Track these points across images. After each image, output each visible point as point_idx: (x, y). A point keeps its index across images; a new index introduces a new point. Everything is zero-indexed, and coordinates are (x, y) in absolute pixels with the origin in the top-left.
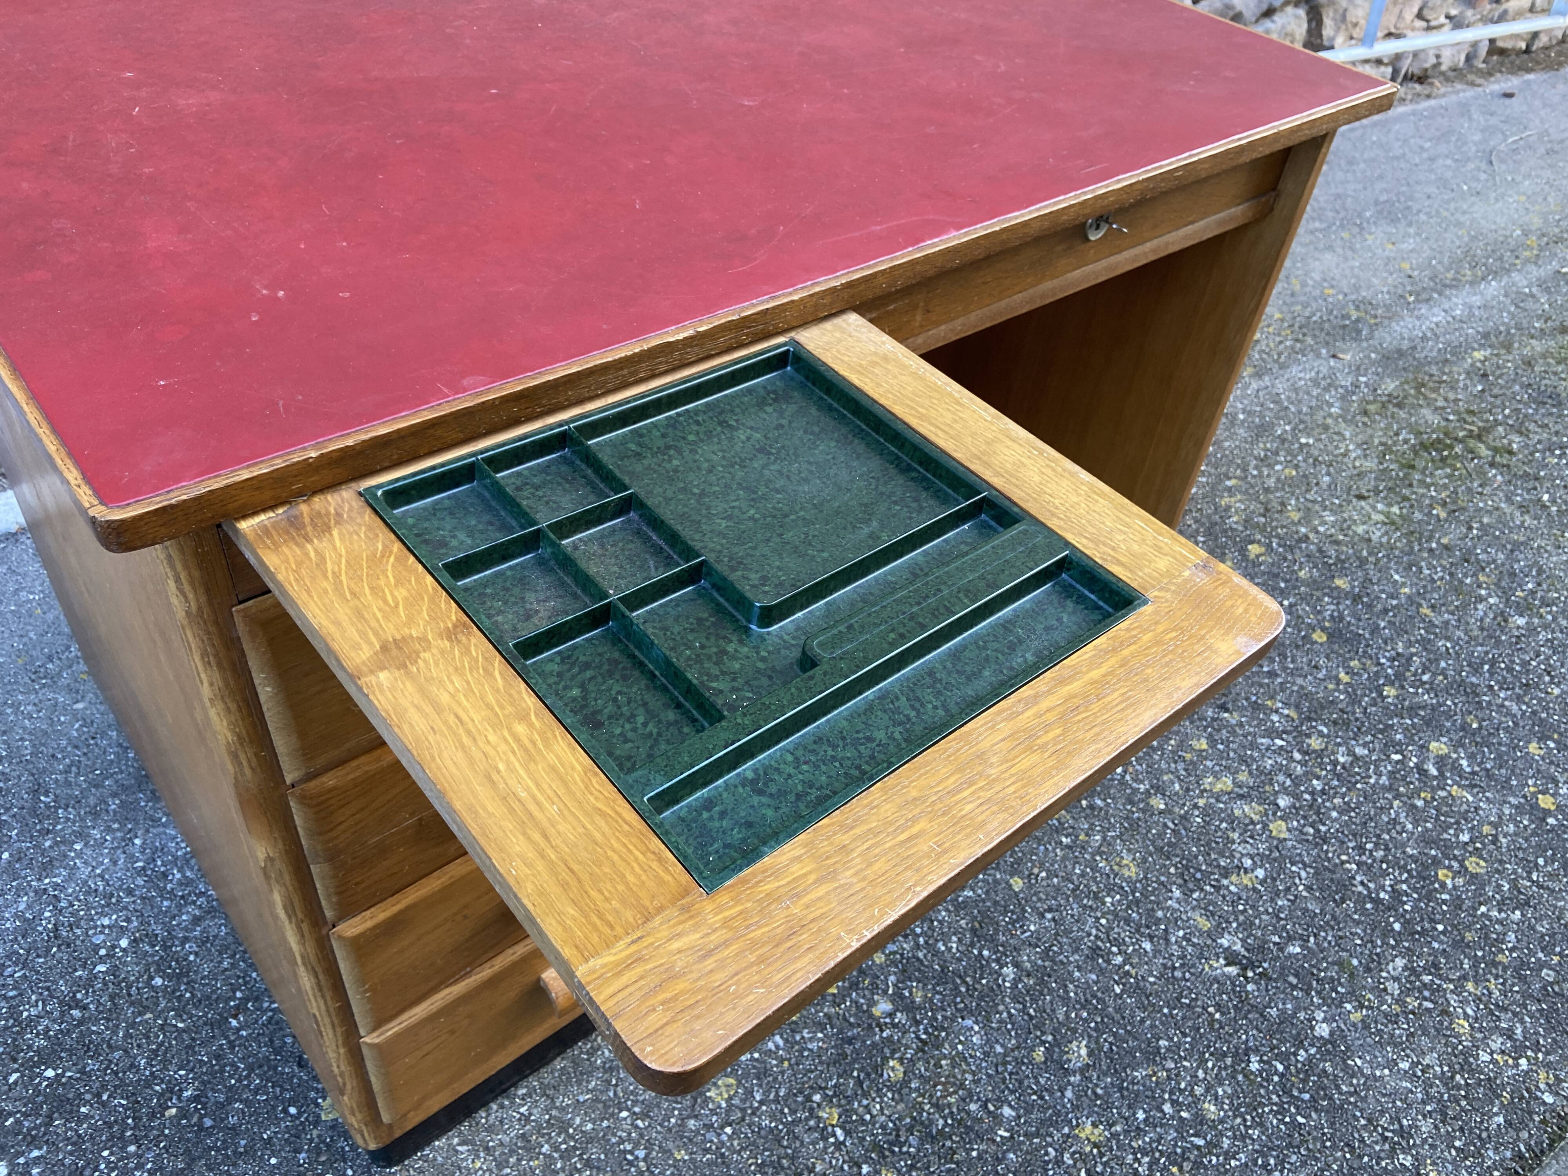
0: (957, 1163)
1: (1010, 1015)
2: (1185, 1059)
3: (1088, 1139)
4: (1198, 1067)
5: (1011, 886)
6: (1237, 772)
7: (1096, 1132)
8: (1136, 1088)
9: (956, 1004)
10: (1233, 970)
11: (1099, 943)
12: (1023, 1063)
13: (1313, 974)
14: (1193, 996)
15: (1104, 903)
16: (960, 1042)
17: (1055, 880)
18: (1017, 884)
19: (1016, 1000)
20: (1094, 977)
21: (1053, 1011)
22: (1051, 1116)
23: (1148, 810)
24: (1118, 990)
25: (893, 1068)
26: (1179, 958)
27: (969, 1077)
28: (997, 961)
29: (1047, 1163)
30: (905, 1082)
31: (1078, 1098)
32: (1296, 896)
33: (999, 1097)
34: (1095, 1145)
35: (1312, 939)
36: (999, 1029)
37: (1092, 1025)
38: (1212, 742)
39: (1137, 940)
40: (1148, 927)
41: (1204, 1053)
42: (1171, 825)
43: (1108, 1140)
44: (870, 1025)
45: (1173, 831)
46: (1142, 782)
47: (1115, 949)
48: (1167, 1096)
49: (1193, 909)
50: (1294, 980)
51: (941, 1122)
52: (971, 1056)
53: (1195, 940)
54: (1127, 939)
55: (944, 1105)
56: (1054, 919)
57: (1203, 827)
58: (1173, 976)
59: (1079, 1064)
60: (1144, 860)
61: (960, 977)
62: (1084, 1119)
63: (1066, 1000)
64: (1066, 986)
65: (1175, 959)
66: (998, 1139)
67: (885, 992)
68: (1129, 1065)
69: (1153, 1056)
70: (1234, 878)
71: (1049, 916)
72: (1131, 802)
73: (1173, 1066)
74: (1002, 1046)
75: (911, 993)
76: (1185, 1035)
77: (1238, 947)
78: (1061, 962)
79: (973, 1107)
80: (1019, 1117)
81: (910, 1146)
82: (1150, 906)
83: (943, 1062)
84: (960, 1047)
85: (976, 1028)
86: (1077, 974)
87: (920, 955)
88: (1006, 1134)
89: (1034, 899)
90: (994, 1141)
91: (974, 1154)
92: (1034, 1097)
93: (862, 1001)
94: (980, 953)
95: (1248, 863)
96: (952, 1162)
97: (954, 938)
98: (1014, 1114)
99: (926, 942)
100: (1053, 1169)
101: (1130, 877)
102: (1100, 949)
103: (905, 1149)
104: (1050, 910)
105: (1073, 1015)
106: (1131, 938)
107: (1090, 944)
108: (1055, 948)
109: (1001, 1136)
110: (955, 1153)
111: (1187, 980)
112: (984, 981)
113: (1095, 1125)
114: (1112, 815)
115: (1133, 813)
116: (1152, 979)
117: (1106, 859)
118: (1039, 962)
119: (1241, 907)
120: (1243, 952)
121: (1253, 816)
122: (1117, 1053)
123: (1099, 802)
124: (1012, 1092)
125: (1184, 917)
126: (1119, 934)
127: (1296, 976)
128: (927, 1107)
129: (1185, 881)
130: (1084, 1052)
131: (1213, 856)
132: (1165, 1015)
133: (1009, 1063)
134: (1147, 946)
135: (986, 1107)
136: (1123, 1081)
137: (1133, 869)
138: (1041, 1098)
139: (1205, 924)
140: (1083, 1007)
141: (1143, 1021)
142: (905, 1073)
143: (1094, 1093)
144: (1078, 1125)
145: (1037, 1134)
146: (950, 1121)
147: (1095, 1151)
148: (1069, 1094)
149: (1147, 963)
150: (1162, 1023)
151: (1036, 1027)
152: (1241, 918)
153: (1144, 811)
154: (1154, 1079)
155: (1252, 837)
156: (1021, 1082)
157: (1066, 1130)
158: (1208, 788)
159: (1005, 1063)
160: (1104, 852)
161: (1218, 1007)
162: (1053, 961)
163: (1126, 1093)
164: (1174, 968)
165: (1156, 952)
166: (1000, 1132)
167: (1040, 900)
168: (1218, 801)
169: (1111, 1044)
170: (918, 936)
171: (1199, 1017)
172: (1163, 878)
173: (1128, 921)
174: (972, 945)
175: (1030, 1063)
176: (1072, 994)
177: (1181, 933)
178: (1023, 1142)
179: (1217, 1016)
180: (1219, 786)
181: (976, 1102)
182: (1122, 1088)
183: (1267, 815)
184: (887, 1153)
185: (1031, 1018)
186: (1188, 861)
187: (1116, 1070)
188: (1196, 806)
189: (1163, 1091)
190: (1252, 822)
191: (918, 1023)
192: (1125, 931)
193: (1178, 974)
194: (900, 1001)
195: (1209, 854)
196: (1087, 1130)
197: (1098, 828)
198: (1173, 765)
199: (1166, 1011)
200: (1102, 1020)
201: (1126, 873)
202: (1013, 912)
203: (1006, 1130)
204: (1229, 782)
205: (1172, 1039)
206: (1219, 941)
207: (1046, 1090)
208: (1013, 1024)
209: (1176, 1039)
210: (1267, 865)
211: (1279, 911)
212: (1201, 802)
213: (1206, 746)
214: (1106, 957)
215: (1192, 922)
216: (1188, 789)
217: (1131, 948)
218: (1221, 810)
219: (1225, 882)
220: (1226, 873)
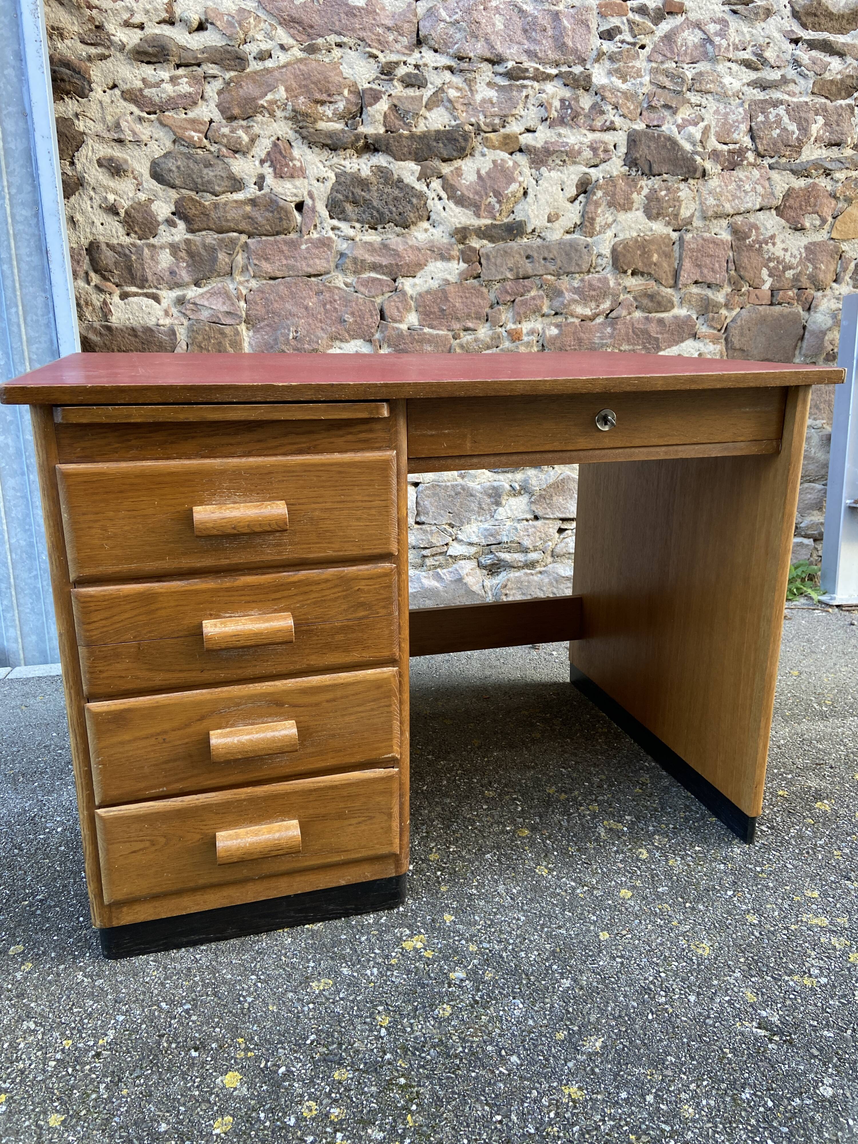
0: (456, 1075)
1: (552, 1006)
2: (684, 1074)
3: (570, 1095)
4: (692, 1082)
5: (598, 936)
6: (837, 917)
7: (579, 1093)
8: (629, 1077)
9: (514, 988)
10: (762, 1032)
11: (652, 986)
12: (545, 1036)
13: (837, 1053)
14: (715, 1038)
15: (670, 965)
16: (504, 1010)
17: (637, 942)
19: (561, 998)
20: (635, 1004)
21: (588, 1014)
22: (548, 1072)
23: (742, 921)
24: (650, 1017)
25: (444, 1009)
26: (717, 1012)
27: (498, 1031)
28: (562, 974)
29: (527, 1098)
30: (448, 1020)
31: (577, 1069)
32: (849, 1002)
33: (514, 1049)
34: (574, 1101)
35: (849, 1032)
36: (537, 1011)
37: (616, 1031)
38: (824, 895)
39: (686, 992)
40: (700, 987)
41: (704, 1074)
42: (757, 934)
43: (586, 1101)
44: (443, 982)
45: (757, 938)
46: (746, 904)
47: (662, 993)
48: (654, 1091)
49: (747, 987)
50: (816, 1053)
51: (460, 1049)
52: (507, 1020)
53: (737, 1005)
54: (677, 990)
55: (468, 1041)
56: (622, 963)
57: (786, 942)
58: (704, 1022)
59: (590, 1050)
60: (721, 948)
61: (527, 975)
62: (574, 1082)
63: (602, 1011)
64: (608, 1003)
65: (712, 1012)
66: (497, 1072)
67: (465, 967)
68: (632, 1063)
69: (657, 1063)
70: (796, 978)
71: (619, 960)
72: (729, 913)
73: (671, 1074)
74: (534, 1021)
75: (483, 973)
76: (692, 1058)
77: (775, 1019)
78: (613, 989)
79: (489, 1048)
80: (522, 1065)
81: (429, 1054)
82: (709, 976)
83: (483, 1017)
84: (501, 1013)
85: (521, 1006)
86: (621, 998)
87: (504, 954)
88: (506, 1072)
89: (613, 947)
90: (493, 1072)
91: (473, 1074)
92: (542, 1058)
93: (446, 967)
94: (551, 966)
95: (815, 971)
96: (453, 1073)
97: (536, 953)
98: (519, 1062)
99: (513, 949)
100: (530, 1103)
101: (701, 955)
102: (651, 990)
103: (423, 1055)
104: (622, 957)
105: (604, 1021)
106: (681, 990)
107: (643, 985)
109: (501, 1072)
110: (459, 1069)
111: (715, 1027)
112: (543, 982)
113: (580, 1088)
114: (708, 917)
115: (727, 919)
116: (684, 1019)
117: (688, 941)
118: (595, 984)
119: (792, 996)
120: (778, 1023)
121: (837, 945)
122: (627, 1053)
123: (701, 907)
124: (525, 1049)
125: (735, 989)
126: (672, 985)
127: (820, 1050)
128: (454, 1038)
129: (750, 969)
130: (598, 1044)
131: (784, 960)
132: (683, 1043)
133: (533, 1033)
134: (692, 998)
135: (500, 1052)
136: (621, 1071)
137: (707, 951)
138: (547, 1060)
139: (750, 997)
140: (615, 1018)
141: (661, 1040)
142: (451, 1014)
143: (592, 1070)
144: (565, 1085)
145: (529, 1079)
146: (466, 1051)
147: (571, 1104)
148: (570, 1064)
149: (685, 1008)
150: (677, 1047)
151: (569, 1019)
152: (788, 1002)
153: (737, 920)
154: (649, 1077)
155: (828, 957)
156: (536, 1046)
157: (555, 1084)
158: (804, 920)
159: (530, 1032)
160: (688, 936)
161: (734, 1051)
162: (606, 987)
163: (619, 1078)
164: (709, 1017)
165: (697, 1003)
166: (500, 1069)
167: (617, 949)
168: (808, 929)
169: (625, 1046)
170: (510, 944)
171: (714, 1051)
172: (730, 962)
173: (684, 980)
174: (547, 960)
175: (551, 1038)
176: (610, 1009)
177: (727, 998)
178: (516, 1081)
179: (730, 1056)
180: (815, 921)
181: (494, 1046)
182: (619, 1075)
183: (851, 947)
184: (409, 1053)
185: (568, 1012)
186: (760, 957)
187: (619, 1063)
188: (787, 928)
189: (652, 1087)
190: (834, 949)
191: (478, 990)
192: (677, 985)
193: (709, 1022)
194: (473, 975)
195: (781, 958)
196: (573, 1090)
197: (691, 921)
198: (780, 901)
199: (685, 1040)
200: (626, 1031)
201: (700, 951)
202: (590, 950)
203: (507, 1070)
204: (827, 922)
205: (680, 1059)
206: (759, 1011)
207: (554, 1057)
208: (551, 1012)
209: (683, 1059)
210: (833, 977)
211: (827, 1007)
212: (793, 927)
213: (817, 896)
214: (652, 996)
215: (741, 994)
216: (785, 917)
217: (677, 996)
218: (809, 936)
219: (787, 978)
220: (791, 973)
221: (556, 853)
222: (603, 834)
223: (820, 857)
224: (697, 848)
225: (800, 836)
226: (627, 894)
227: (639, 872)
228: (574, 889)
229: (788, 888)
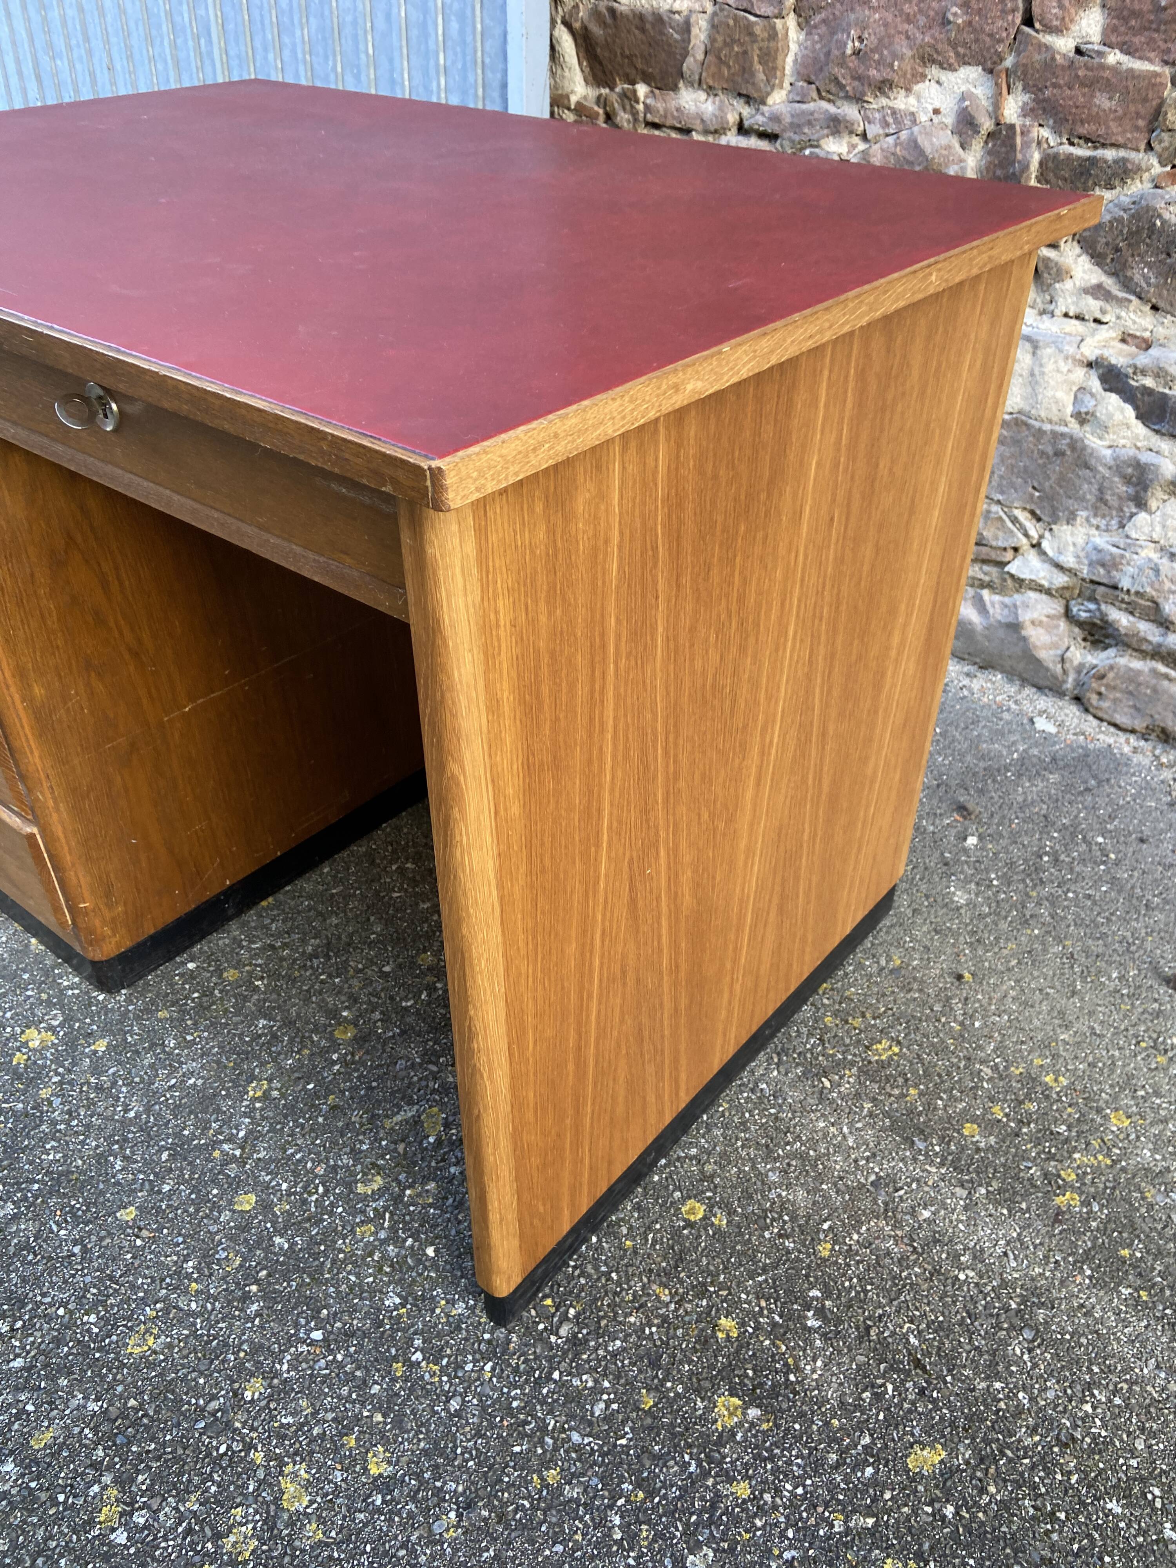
5: (125, 1208)
6: (322, 1521)
15: (87, 1313)
17: (129, 1256)
18: (128, 1214)
23: (242, 1373)
38: (385, 1485)
39: (28, 1353)
40: (46, 1366)
42: (214, 1405)
45: (203, 1410)
46: (292, 1367)
47: (19, 1324)
49: (66, 1427)
53: (16, 1426)
54: (31, 1339)
56: (73, 1255)
57: (209, 1455)
60: (151, 1366)
61: (11, 1165)
67: (6, 1101)
70: (111, 1492)
71: (77, 1250)
72: (256, 1349)
78: (13, 1266)
82: (76, 1369)
87: (44, 1127)
89: (105, 1233)
94: (38, 1182)
95: (139, 1518)
97: (60, 1156)
99: (59, 1131)
101: (126, 1345)
102: (24, 1309)
104: (85, 1250)
106: (33, 1343)
107: (32, 1296)
108: (31, 1257)
114: (231, 1325)
115: (237, 1353)
117: (158, 1317)
118: (17, 1242)
119: (61, 1498)
121: (232, 1538)
123: (255, 1307)
125: (54, 1413)
126: (41, 1329)
129: (115, 1421)
131: (154, 1464)
134: (18, 1364)
137: (137, 1350)
139: (40, 1441)
152: (44, 1496)
153: (240, 1367)
155: (189, 1531)
158: (287, 1468)
160: (170, 1313)
162: (16, 1257)
165: (7, 1374)
167: (102, 1239)
168: (260, 1482)
170: (68, 1123)
172: (120, 1389)
173: (58, 1342)
174: (48, 1173)
177: (30, 1408)
180: (289, 1487)
186: (149, 1427)
188: (249, 1447)
190: (218, 1536)
192: (43, 1336)
195: (158, 1459)
197: (209, 1306)
198: (330, 1416)
201: (133, 1341)
202: (87, 1210)
204: (299, 1506)
206: (9, 1459)
210: (132, 1550)
211: (48, 1558)
212: (258, 1457)
213: (374, 1471)
214: (8, 1314)
215: (46, 1424)
216: (284, 1437)
217: (17, 1344)
218: (245, 1486)
219: (107, 1479)
220: (123, 1482)
221: (311, 1086)
222: (399, 1118)
223: (517, 1449)
224: (430, 1251)
225: (575, 1398)
226: (247, 1201)
227: (314, 1198)
228: (230, 1139)
229: (378, 1417)
